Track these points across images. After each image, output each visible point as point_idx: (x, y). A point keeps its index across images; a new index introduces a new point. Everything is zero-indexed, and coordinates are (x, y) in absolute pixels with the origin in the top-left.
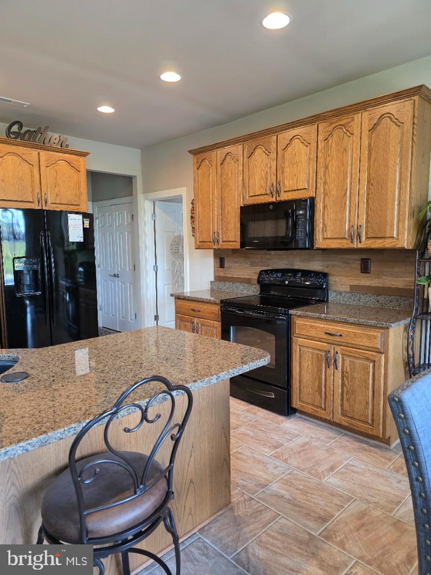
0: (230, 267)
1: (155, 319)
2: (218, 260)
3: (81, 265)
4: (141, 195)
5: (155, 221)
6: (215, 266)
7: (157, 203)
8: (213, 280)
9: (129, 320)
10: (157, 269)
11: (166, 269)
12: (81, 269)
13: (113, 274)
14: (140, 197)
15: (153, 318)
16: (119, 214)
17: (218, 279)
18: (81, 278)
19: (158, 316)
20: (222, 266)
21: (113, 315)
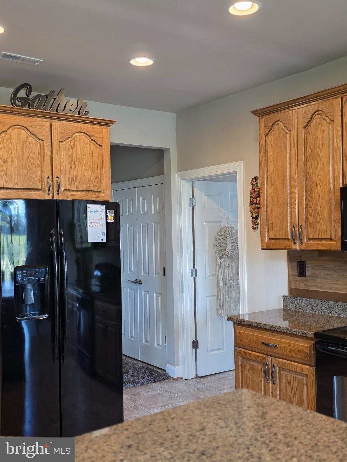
0: (316, 276)
1: (194, 347)
2: (295, 265)
3: (98, 267)
4: (176, 174)
5: (193, 208)
6: (291, 273)
7: (197, 183)
8: (287, 294)
9: (156, 345)
10: (196, 275)
11: (208, 274)
12: (97, 273)
13: (133, 280)
14: (175, 176)
15: (191, 345)
16: (143, 200)
17: (295, 292)
18: (96, 285)
19: (197, 342)
20: (301, 273)
21: (132, 337)
